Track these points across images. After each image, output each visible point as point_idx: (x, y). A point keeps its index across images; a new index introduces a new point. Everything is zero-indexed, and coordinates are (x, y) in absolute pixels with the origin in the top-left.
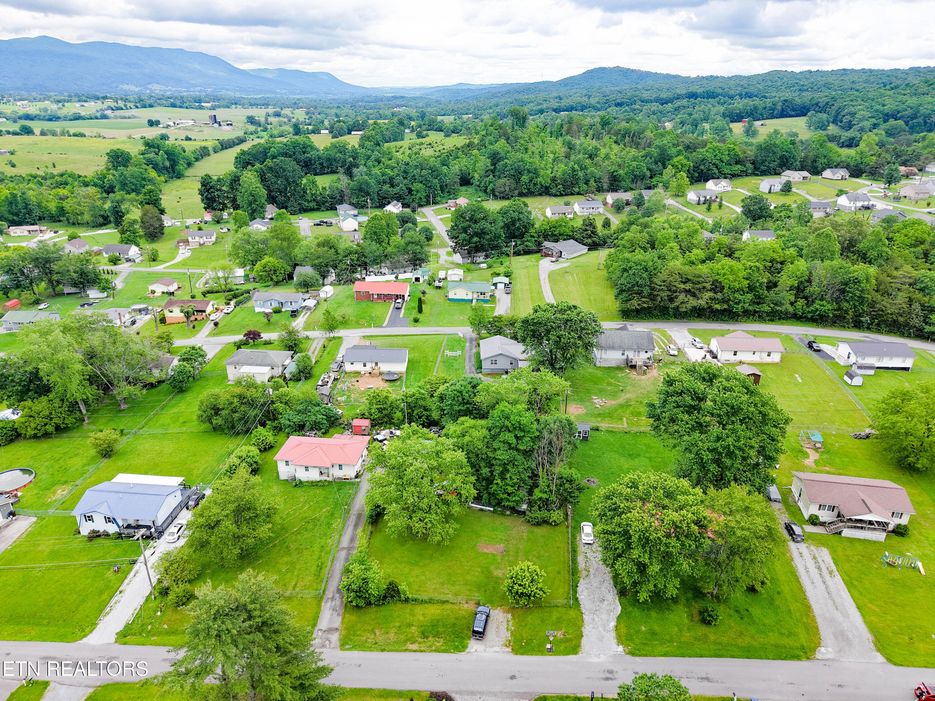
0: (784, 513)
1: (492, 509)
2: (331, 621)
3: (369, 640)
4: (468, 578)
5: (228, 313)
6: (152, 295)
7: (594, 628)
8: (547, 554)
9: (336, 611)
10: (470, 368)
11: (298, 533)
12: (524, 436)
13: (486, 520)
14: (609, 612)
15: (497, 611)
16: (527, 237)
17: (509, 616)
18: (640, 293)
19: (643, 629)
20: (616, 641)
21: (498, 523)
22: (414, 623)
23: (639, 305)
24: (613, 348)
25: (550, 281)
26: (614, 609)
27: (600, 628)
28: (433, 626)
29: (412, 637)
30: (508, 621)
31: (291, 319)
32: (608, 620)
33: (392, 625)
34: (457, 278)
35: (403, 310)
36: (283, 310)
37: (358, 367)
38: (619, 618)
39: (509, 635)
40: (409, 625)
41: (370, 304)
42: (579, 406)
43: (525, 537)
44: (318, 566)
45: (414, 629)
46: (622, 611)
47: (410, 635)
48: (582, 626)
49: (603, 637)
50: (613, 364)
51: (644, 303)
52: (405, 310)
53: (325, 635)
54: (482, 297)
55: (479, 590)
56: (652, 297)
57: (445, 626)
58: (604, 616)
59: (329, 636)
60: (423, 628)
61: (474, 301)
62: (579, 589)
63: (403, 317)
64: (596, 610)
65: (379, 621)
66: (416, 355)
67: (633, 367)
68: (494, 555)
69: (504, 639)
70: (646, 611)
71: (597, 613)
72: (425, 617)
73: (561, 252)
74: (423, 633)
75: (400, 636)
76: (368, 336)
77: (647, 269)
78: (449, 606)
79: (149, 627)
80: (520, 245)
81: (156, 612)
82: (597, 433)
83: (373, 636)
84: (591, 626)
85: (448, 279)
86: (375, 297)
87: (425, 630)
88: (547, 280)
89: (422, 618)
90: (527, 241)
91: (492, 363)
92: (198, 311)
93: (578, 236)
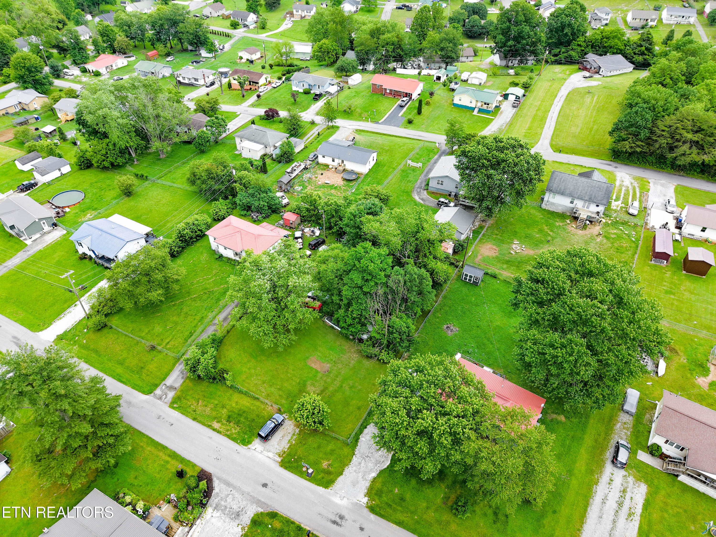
0: (627, 429)
1: (340, 329)
2: (175, 380)
3: (192, 406)
4: (285, 385)
5: (274, 87)
6: (239, 61)
7: (355, 471)
8: (360, 387)
9: (183, 374)
10: (421, 183)
11: (194, 300)
12: (371, 280)
13: (330, 337)
14: (378, 462)
15: (290, 422)
16: (574, 45)
17: (297, 431)
18: (636, 135)
19: (396, 491)
20: (366, 491)
21: (338, 343)
22: (227, 406)
23: (631, 147)
24: (562, 193)
25: (566, 100)
26: (383, 462)
27: (360, 474)
28: (239, 415)
29: (220, 417)
30: (294, 434)
31: (313, 101)
32: (371, 470)
33: (213, 401)
34: (476, 82)
35: (405, 109)
36: (312, 92)
37: (327, 160)
38: (382, 472)
39: (287, 447)
40: (223, 407)
41: (381, 98)
42: (494, 247)
43: (351, 365)
44: (190, 333)
45: (224, 411)
46: (388, 467)
47: (219, 415)
48: (347, 465)
49: (358, 482)
50: (559, 210)
51: (638, 146)
52: (407, 109)
53: (166, 390)
54: (485, 107)
55: (288, 398)
56: (649, 141)
57: (246, 418)
58: (370, 465)
59: (168, 392)
60: (230, 414)
61: (476, 110)
62: (366, 431)
63: (402, 116)
64: (367, 457)
65: (206, 394)
66: (385, 158)
67: (576, 218)
68: (317, 372)
69: (281, 449)
70: (408, 476)
71: (367, 459)
72: (237, 405)
73: (600, 67)
74: (229, 417)
75: (213, 412)
76: (361, 131)
77: (654, 109)
78: (258, 403)
79: (77, 338)
80: (563, 53)
81: (84, 329)
82: (493, 280)
83: (195, 404)
84: (354, 468)
85: (469, 82)
86: (388, 91)
87: (232, 415)
88: (563, 99)
89: (234, 405)
90: (572, 49)
91: (438, 183)
92: (253, 82)
93: (629, 51)
